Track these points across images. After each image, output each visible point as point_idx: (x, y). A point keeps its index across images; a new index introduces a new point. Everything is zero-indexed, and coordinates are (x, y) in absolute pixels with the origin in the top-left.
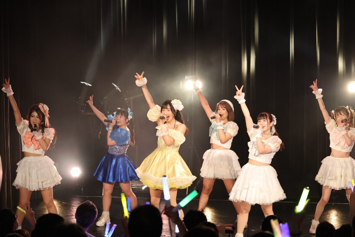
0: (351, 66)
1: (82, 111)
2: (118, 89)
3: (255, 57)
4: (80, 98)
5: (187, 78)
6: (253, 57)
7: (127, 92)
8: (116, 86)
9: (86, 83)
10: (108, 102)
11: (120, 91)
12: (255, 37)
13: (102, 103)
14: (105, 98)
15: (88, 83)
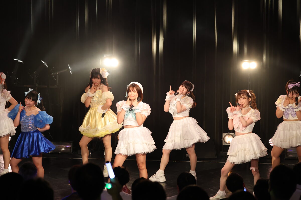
0: (244, 48)
1: (15, 84)
2: (46, 66)
3: (163, 39)
4: (12, 73)
5: (106, 56)
6: (162, 39)
7: (54, 68)
8: (44, 63)
9: (18, 60)
10: (37, 76)
11: (48, 67)
12: (164, 22)
13: (32, 77)
14: (35, 73)
15: (19, 60)
